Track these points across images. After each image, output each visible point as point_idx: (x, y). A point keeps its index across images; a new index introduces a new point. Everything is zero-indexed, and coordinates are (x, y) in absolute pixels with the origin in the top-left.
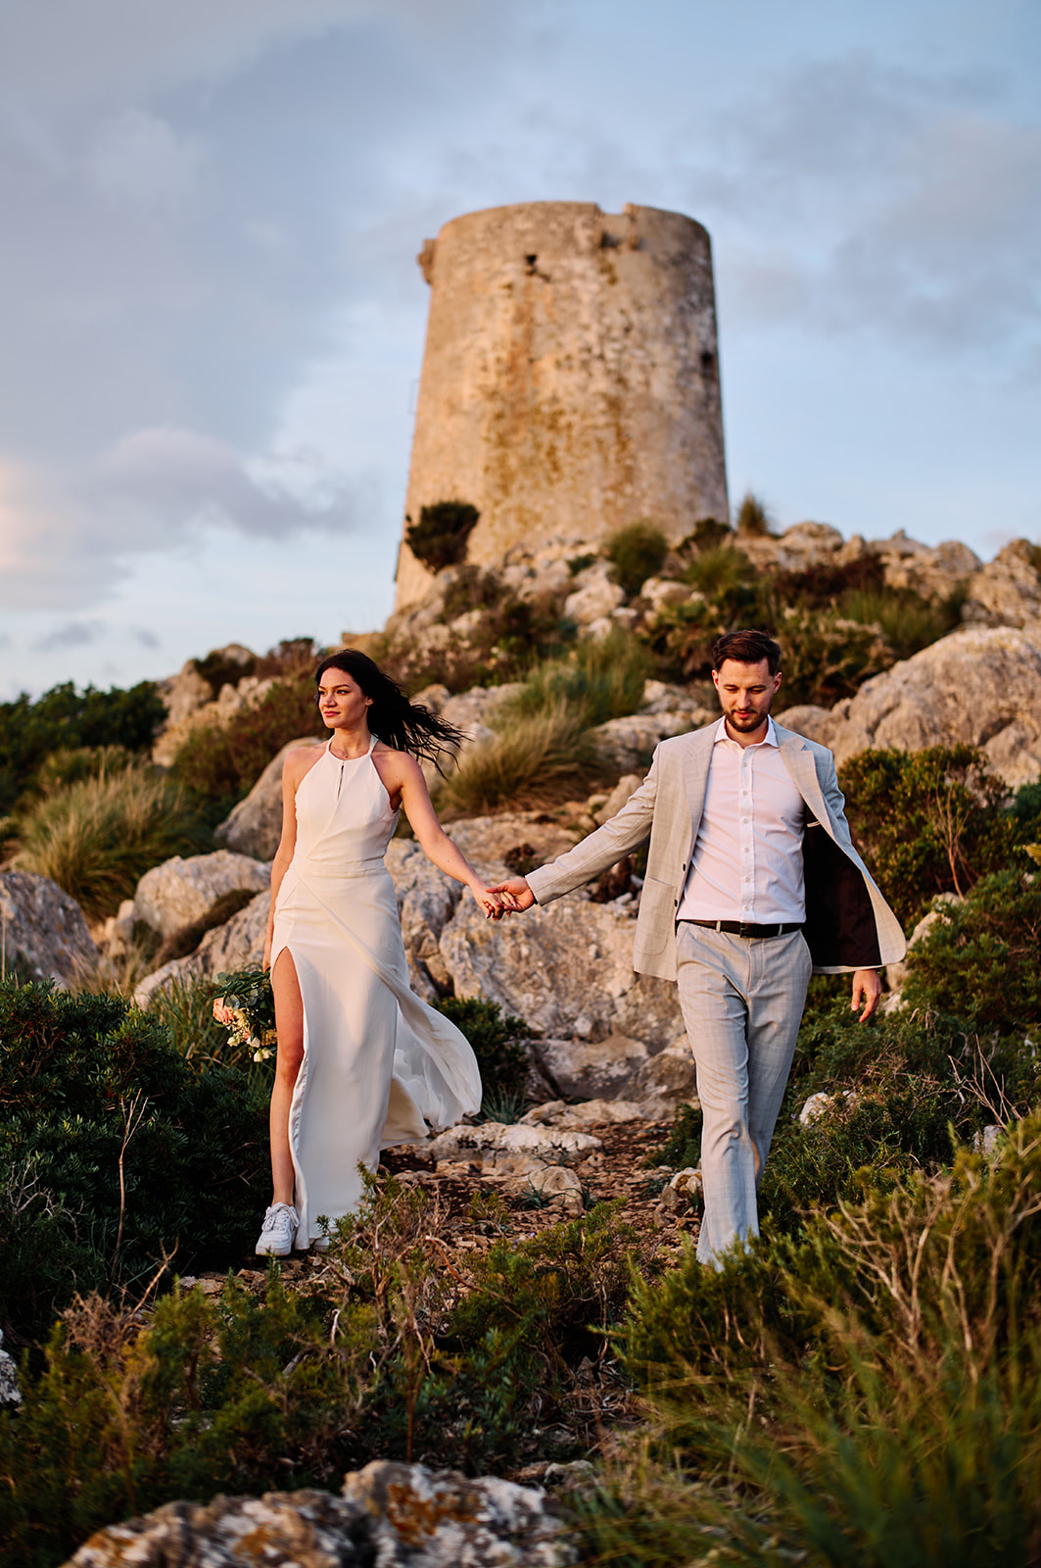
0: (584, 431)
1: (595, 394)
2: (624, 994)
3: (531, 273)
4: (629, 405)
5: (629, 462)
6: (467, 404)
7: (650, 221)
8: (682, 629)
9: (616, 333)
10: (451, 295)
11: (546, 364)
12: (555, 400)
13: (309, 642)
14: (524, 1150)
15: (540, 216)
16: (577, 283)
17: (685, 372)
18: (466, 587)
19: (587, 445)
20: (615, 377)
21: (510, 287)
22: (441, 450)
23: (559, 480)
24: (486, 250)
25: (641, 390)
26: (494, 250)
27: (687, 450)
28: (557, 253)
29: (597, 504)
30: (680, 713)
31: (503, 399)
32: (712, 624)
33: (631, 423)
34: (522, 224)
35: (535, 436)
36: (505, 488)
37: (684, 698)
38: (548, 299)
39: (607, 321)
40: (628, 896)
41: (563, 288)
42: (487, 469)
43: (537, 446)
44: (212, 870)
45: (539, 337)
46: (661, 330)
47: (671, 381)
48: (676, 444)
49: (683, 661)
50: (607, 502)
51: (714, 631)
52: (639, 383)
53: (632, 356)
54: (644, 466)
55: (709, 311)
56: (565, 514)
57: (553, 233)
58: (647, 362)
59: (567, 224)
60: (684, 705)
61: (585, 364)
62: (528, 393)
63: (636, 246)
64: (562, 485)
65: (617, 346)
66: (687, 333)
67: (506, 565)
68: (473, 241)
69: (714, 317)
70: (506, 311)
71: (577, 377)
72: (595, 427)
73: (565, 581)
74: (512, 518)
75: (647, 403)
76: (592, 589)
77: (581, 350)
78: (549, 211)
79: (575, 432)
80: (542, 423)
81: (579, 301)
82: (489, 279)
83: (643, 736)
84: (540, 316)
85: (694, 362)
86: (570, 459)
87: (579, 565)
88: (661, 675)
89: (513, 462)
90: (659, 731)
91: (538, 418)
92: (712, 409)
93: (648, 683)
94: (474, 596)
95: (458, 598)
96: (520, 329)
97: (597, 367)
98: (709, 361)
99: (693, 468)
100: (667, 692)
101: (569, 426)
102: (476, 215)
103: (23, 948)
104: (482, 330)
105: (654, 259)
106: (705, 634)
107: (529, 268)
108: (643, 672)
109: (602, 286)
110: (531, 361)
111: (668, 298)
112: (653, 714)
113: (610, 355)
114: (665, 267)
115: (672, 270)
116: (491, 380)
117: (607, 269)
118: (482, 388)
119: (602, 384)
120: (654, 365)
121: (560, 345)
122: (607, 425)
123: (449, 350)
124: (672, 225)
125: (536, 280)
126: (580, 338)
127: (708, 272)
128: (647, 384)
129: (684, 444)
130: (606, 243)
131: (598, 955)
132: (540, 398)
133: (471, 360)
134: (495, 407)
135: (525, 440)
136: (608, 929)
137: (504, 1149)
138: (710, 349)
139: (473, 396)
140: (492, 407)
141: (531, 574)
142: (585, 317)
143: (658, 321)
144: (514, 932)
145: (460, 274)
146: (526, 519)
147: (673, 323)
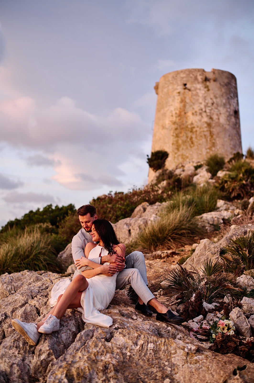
0: (200, 133)
1: (203, 122)
3: (185, 89)
4: (213, 125)
5: (213, 141)
6: (167, 126)
7: (219, 73)
8: (230, 182)
9: (209, 105)
10: (163, 96)
11: (189, 114)
12: (192, 124)
15: (187, 73)
16: (198, 91)
17: (229, 116)
18: (163, 174)
19: (201, 136)
20: (209, 117)
21: (179, 93)
22: (160, 139)
23: (193, 146)
24: (172, 83)
25: (217, 121)
26: (175, 83)
27: (230, 138)
28: (192, 83)
29: (204, 153)
30: (230, 211)
31: (177, 124)
32: (241, 180)
33: (214, 130)
34: (182, 75)
35: (186, 134)
36: (178, 149)
37: (231, 205)
38: (190, 96)
39: (207, 101)
40: (201, 317)
41: (194, 93)
42: (173, 144)
43: (187, 137)
44: (19, 279)
45: (187, 106)
46: (222, 104)
47: (226, 118)
48: (227, 136)
49: (231, 193)
50: (207, 153)
51: (242, 182)
52: (216, 119)
53: (214, 111)
54: (218, 142)
55: (236, 99)
57: (191, 77)
58: (219, 113)
59: (195, 75)
60: (231, 208)
61: (201, 114)
62: (184, 122)
63: (215, 80)
64: (194, 148)
65: (210, 108)
66: (230, 105)
67: (177, 169)
68: (169, 81)
69: (238, 101)
70: (178, 99)
71: (198, 117)
72: (204, 131)
73: (193, 172)
74: (180, 158)
75: (218, 124)
76: (201, 174)
77: (199, 110)
78: (190, 71)
79: (198, 133)
80: (188, 130)
81: (199, 96)
82: (173, 91)
83: (216, 219)
84: (188, 100)
85: (232, 113)
86: (196, 141)
87: (197, 167)
88: (222, 198)
89: (180, 142)
90: (222, 217)
91: (187, 129)
92: (237, 126)
93: (218, 200)
94: (165, 177)
95: (161, 178)
96: (182, 105)
97: (204, 114)
98: (236, 113)
99: (232, 143)
100: (225, 203)
101: (196, 131)
102: (170, 74)
104: (171, 105)
105: (220, 84)
106: (238, 183)
107: (184, 87)
108: (216, 197)
109: (205, 91)
110: (185, 113)
111: (224, 95)
112: (220, 211)
113: (208, 111)
114: (223, 86)
115: (226, 87)
116: (174, 119)
117: (207, 87)
118: (171, 121)
119: (205, 119)
120: (220, 114)
121: (193, 108)
122: (207, 131)
123: (162, 111)
124: (225, 74)
125: (186, 91)
126: (199, 106)
127: (236, 88)
128: (219, 119)
129: (229, 136)
130: (206, 80)
132: (188, 123)
133: (168, 114)
134: (175, 126)
135: (184, 135)
136: (180, 364)
138: (237, 109)
139: (169, 124)
140: (174, 127)
141: (183, 171)
142: (201, 100)
143: (222, 101)
144: (106, 368)
145: (165, 90)
146: (184, 158)
147: (226, 102)
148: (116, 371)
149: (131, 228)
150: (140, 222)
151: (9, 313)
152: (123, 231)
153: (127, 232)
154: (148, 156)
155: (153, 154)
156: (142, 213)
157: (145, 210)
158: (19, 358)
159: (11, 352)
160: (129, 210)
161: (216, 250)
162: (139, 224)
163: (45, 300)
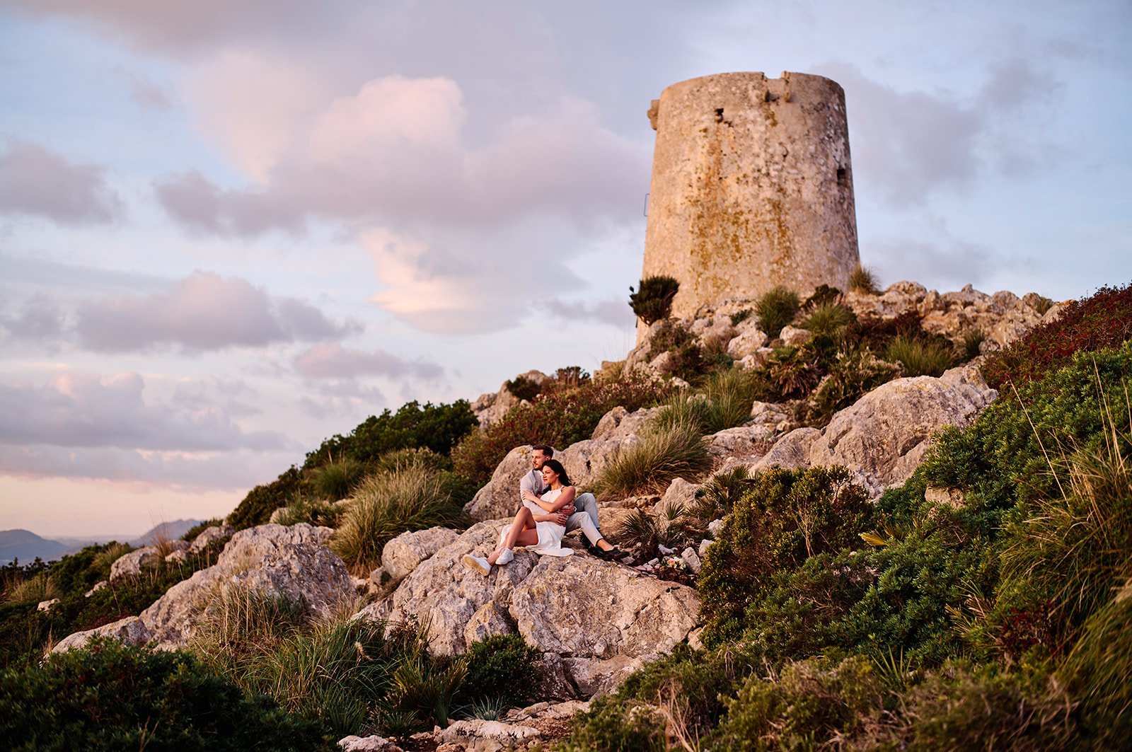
0: (756, 224)
1: (764, 200)
2: (627, 627)
3: (720, 121)
4: (787, 206)
5: (788, 244)
6: (679, 209)
7: (799, 83)
8: (779, 366)
9: (777, 158)
10: (668, 136)
11: (730, 181)
12: (737, 204)
13: (578, 369)
14: (492, 737)
15: (724, 82)
16: (750, 126)
17: (826, 182)
18: (665, 333)
19: (759, 233)
20: (777, 187)
21: (705, 130)
22: (663, 240)
23: (741, 257)
24: (690, 107)
25: (795, 195)
26: (695, 106)
27: (828, 234)
28: (736, 107)
29: (766, 273)
30: (771, 423)
31: (703, 205)
33: (789, 217)
34: (713, 88)
35: (724, 228)
36: (704, 264)
37: (777, 412)
38: (732, 138)
39: (770, 150)
40: (656, 560)
41: (741, 130)
42: (692, 252)
43: (726, 236)
44: (428, 539)
45: (726, 163)
46: (808, 155)
47: (817, 189)
48: (820, 231)
49: (782, 387)
50: (773, 271)
51: (801, 367)
52: (794, 191)
53: (789, 173)
54: (798, 246)
55: (843, 141)
56: (745, 281)
57: (734, 94)
58: (799, 177)
59: (743, 87)
60: (776, 417)
61: (756, 180)
62: (719, 200)
63: (790, 100)
64: (743, 261)
65: (778, 167)
66: (827, 156)
67: (695, 319)
68: (682, 101)
69: (847, 145)
70: (704, 146)
71: (752, 188)
72: (764, 222)
73: (728, 329)
74: (709, 284)
75: (799, 204)
76: (745, 335)
77: (754, 171)
78: (731, 79)
79: (751, 225)
80: (729, 220)
81: (752, 138)
82: (692, 126)
83: (738, 441)
84: (726, 150)
85: (831, 175)
86: (747, 243)
87: (738, 318)
88: (764, 397)
89: (709, 247)
90: (753, 436)
91: (726, 217)
92: (845, 206)
93: (756, 402)
94: (669, 340)
95: (659, 342)
96: (712, 159)
97: (765, 182)
98: (843, 174)
99: (832, 246)
100: (767, 408)
101: (747, 221)
102: (683, 83)
103: (304, 592)
104: (688, 159)
105: (802, 108)
106: (794, 369)
107: (718, 118)
109: (767, 127)
110: (721, 179)
111: (813, 133)
112: (752, 425)
113: (773, 173)
114: (810, 113)
115: (816, 114)
116: (695, 192)
117: (770, 116)
118: (688, 198)
119: (768, 193)
120: (804, 178)
121: (739, 168)
122: (773, 220)
123: (667, 174)
124: (815, 84)
125: (723, 125)
126: (753, 163)
127: (842, 115)
128: (800, 191)
129: (825, 230)
130: (769, 98)
131: (614, 602)
132: (727, 203)
133: (682, 181)
134: (698, 210)
135: (718, 231)
136: (622, 585)
137: (481, 736)
138: (844, 166)
139: (683, 204)
140: (695, 211)
141: (710, 324)
142: (756, 149)
143: (806, 150)
144: (560, 588)
145: (674, 123)
146: (719, 284)
147: (816, 150)
148: (569, 590)
149: (590, 458)
150: (607, 447)
151: (456, 560)
152: (577, 463)
153: (584, 466)
154: (632, 289)
155: (642, 285)
156: (613, 427)
157: (618, 421)
158: (482, 589)
159: (474, 583)
160: (589, 422)
161: (691, 491)
162: (604, 451)
163: (493, 546)
